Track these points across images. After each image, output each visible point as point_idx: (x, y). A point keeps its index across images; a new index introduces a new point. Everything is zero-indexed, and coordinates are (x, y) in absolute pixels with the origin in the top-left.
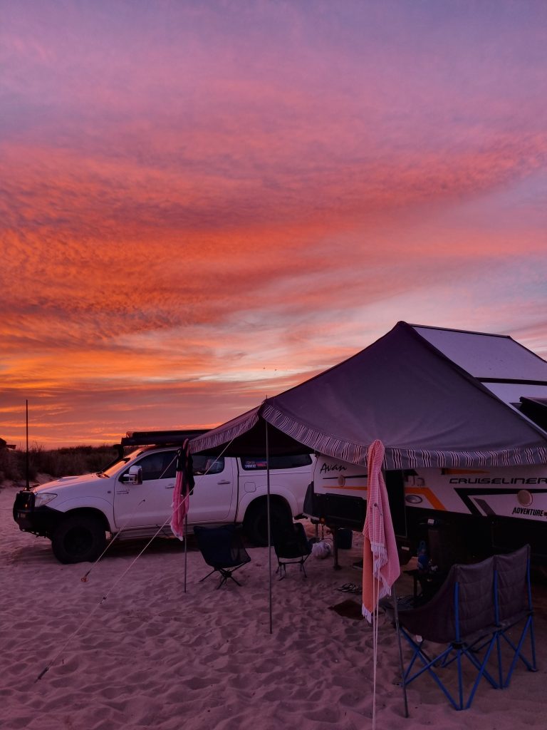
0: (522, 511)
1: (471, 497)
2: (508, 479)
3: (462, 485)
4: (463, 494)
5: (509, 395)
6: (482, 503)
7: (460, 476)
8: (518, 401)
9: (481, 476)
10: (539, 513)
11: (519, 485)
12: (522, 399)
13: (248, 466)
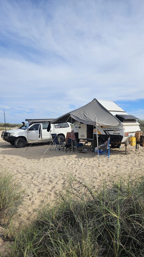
0: (114, 133)
1: (106, 132)
2: (113, 128)
3: (105, 130)
4: (105, 131)
5: (114, 114)
6: (108, 133)
7: (105, 128)
8: (115, 115)
9: (108, 128)
10: (117, 134)
11: (114, 129)
12: (116, 115)
13: (56, 127)
